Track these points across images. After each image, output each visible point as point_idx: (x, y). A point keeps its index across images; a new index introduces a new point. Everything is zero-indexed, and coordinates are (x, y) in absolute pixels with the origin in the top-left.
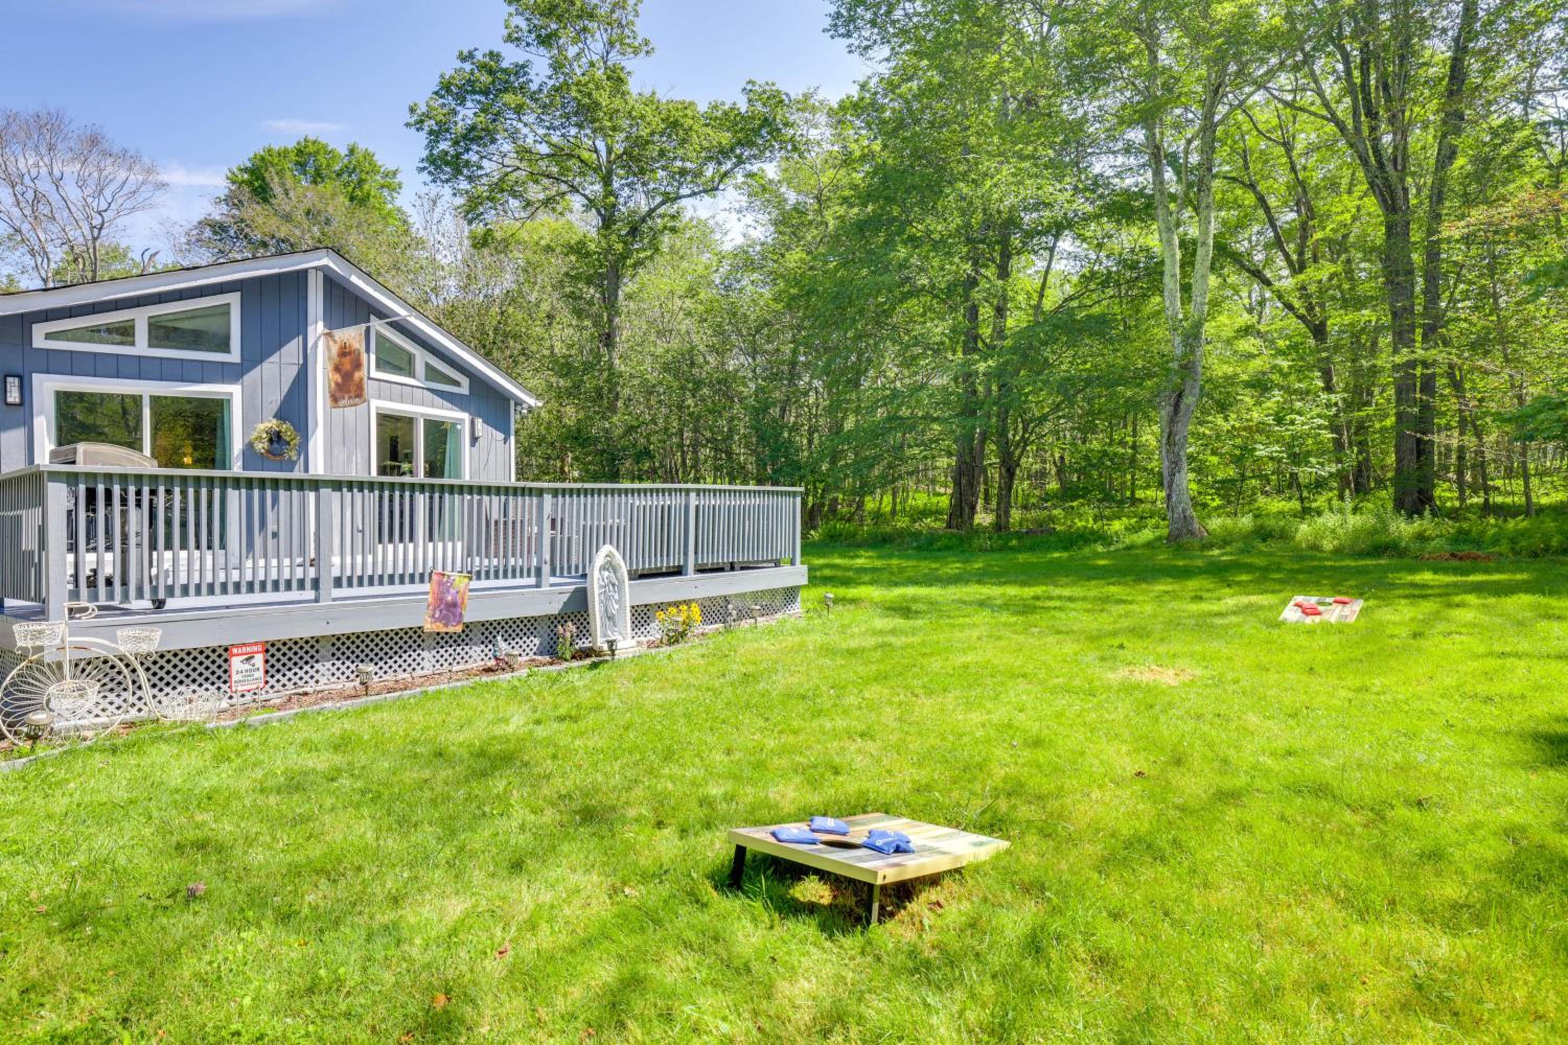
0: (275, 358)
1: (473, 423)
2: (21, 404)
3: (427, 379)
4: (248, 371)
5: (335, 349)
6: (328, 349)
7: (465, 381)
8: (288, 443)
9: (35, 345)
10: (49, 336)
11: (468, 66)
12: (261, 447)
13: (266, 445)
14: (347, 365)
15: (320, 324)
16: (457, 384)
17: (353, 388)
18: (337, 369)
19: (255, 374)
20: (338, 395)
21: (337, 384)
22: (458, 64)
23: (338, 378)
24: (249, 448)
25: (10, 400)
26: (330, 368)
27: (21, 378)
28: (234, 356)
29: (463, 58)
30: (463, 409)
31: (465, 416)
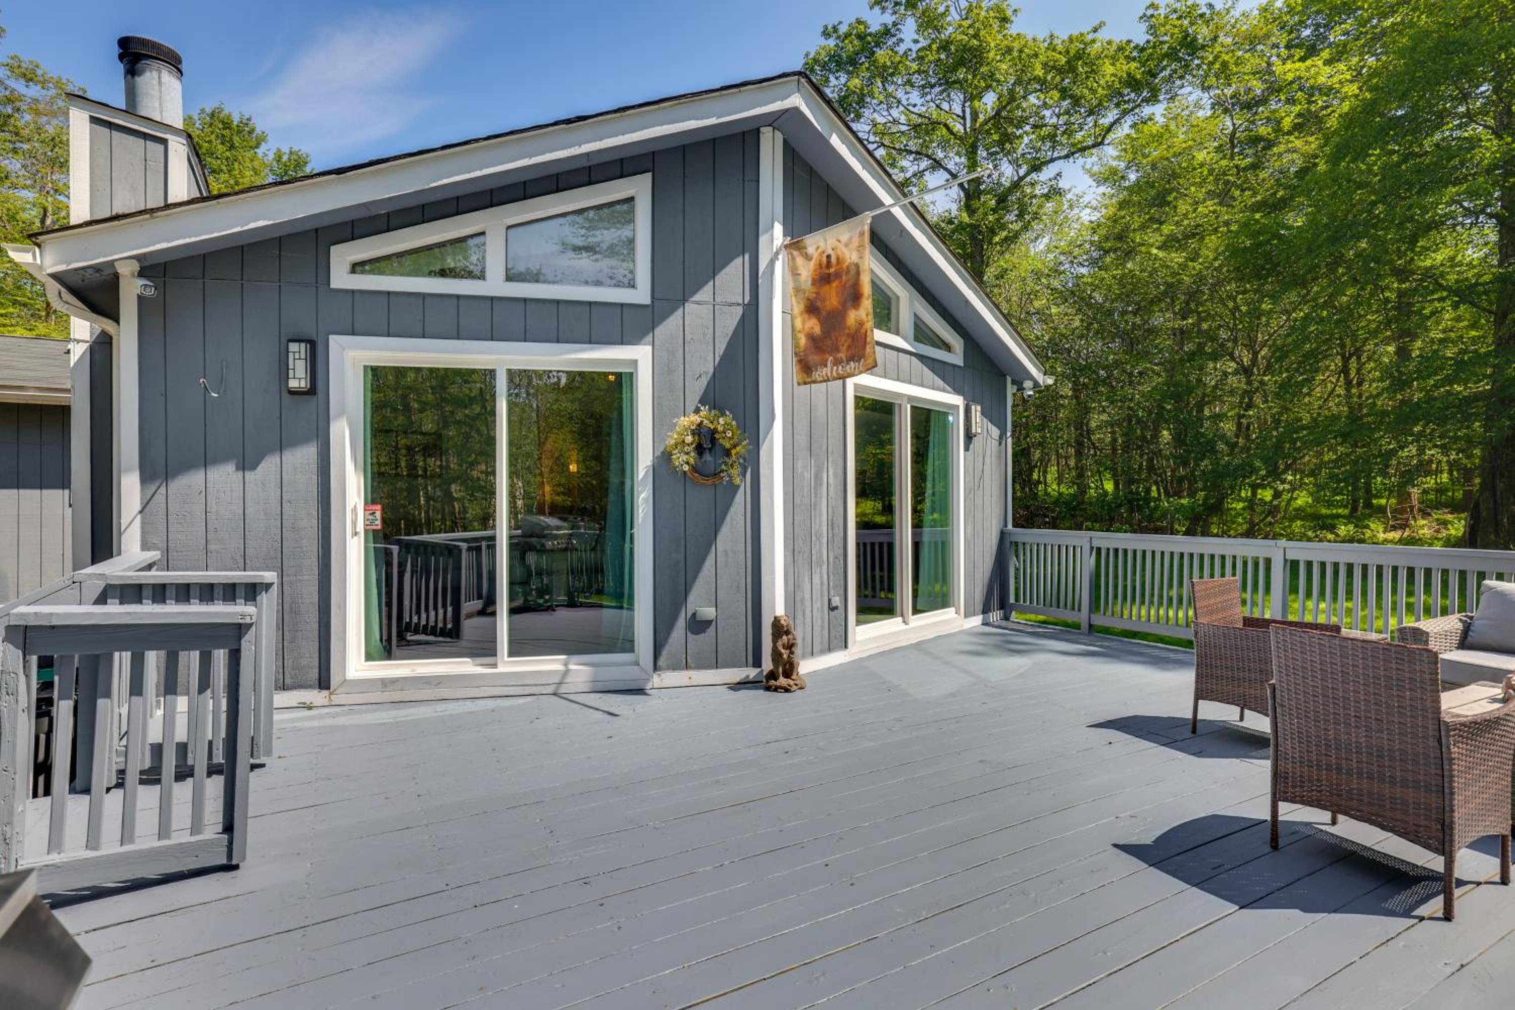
0: (704, 295)
1: (967, 411)
2: (312, 391)
3: (917, 339)
4: (663, 318)
5: (807, 271)
6: (795, 273)
7: (957, 343)
8: (728, 453)
9: (335, 284)
10: (356, 267)
11: (832, 43)
12: (683, 460)
13: (692, 458)
14: (832, 298)
15: (778, 229)
16: (948, 348)
17: (844, 342)
18: (812, 309)
19: (673, 322)
20: (814, 358)
21: (811, 338)
22: (823, 42)
23: (814, 325)
24: (664, 459)
25: (293, 384)
26: (798, 308)
27: (312, 344)
28: (641, 295)
29: (826, 34)
30: (958, 391)
31: (957, 400)
